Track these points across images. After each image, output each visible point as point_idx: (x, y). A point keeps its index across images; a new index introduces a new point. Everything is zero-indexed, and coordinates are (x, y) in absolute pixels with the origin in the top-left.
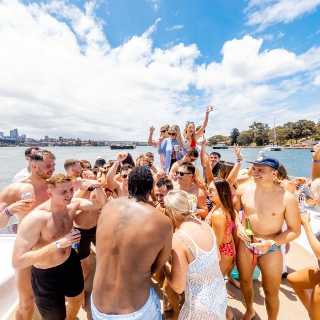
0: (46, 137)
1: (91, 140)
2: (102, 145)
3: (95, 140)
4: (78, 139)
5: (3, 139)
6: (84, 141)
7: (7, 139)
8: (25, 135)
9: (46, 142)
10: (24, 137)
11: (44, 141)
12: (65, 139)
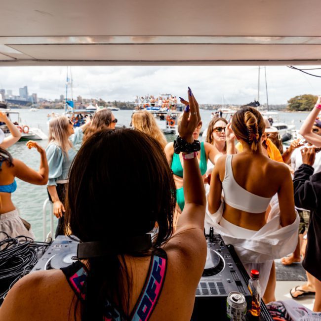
0: (62, 97)
1: (117, 101)
2: (132, 107)
3: (122, 101)
4: (101, 99)
5: (13, 99)
6: (109, 103)
7: (17, 99)
8: (36, 95)
9: (61, 103)
10: (34, 96)
11: (59, 102)
12: (84, 100)
